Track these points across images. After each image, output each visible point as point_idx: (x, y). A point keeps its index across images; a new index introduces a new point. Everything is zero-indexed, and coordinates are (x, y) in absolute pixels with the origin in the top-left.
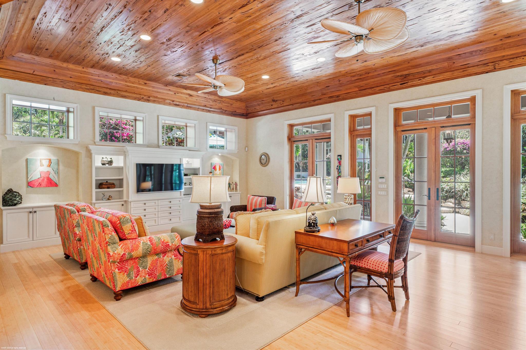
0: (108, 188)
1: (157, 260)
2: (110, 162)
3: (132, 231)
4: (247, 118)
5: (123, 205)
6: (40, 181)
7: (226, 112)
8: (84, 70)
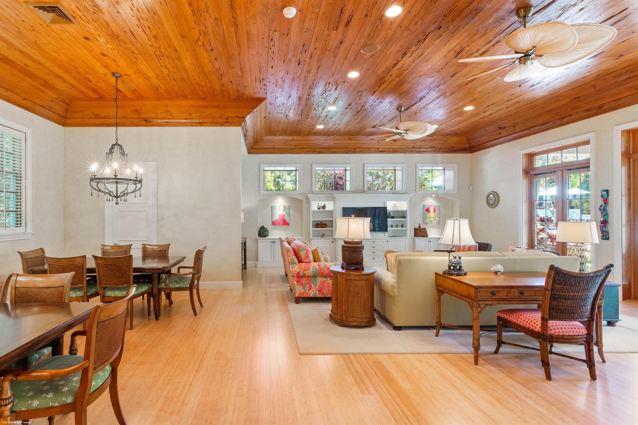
0: (322, 227)
1: (324, 281)
2: (324, 207)
3: (306, 257)
4: (472, 152)
5: (332, 242)
6: (279, 221)
7: (441, 150)
8: (304, 138)
